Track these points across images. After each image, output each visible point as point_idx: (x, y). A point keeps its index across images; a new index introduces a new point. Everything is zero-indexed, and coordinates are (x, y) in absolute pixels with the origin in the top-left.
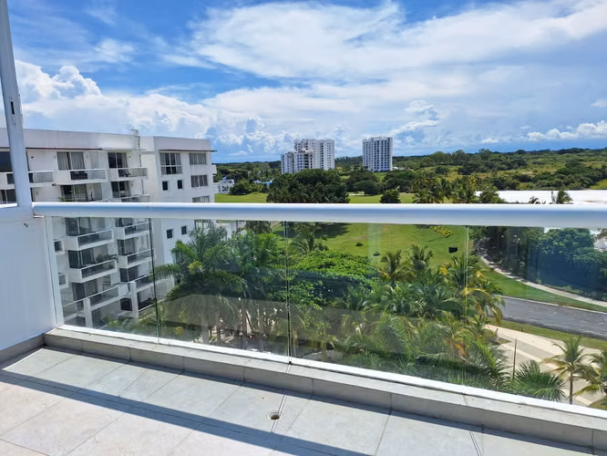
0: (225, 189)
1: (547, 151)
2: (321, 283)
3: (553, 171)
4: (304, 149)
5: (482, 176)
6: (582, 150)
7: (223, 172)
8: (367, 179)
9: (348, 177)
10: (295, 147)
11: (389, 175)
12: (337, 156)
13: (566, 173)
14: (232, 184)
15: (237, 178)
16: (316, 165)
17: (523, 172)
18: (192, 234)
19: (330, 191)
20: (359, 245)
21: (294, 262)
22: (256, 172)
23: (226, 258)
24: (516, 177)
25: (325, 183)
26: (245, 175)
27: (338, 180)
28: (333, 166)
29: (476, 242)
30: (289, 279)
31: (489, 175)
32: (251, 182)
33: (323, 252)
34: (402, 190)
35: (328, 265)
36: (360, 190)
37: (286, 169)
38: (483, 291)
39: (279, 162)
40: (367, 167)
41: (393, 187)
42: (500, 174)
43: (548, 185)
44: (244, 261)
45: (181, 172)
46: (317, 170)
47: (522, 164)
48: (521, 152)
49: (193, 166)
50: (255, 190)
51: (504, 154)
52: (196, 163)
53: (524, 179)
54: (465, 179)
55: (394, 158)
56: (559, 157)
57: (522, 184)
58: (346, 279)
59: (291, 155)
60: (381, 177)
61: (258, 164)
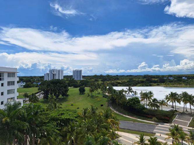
0: (22, 86)
1: (124, 76)
2: (59, 121)
3: (126, 81)
4: (53, 72)
5: (108, 82)
6: (132, 76)
7: (21, 79)
8: (74, 82)
9: (68, 82)
10: (50, 72)
11: (81, 81)
12: (64, 75)
13: (129, 82)
14: (24, 84)
15: (26, 81)
16: (57, 78)
17: (118, 81)
18: (5, 105)
19: (62, 87)
20: (72, 105)
21: (49, 114)
22: (34, 80)
23: (20, 114)
24: (117, 83)
25: (60, 84)
26: (30, 81)
27: (65, 82)
28: (63, 78)
29: (108, 103)
30: (47, 121)
31: (110, 82)
32: (32, 83)
33: (60, 109)
34: (85, 86)
35: (62, 114)
36: (72, 86)
37: (46, 79)
38: (113, 120)
39: (43, 76)
40: (74, 79)
41: (83, 85)
42: (113, 82)
43: (125, 85)
44: (28, 115)
45: (3, 80)
46: (58, 79)
47: (118, 79)
48: (117, 76)
49: (9, 78)
50: (33, 86)
51: (113, 76)
52: (10, 77)
53: (119, 83)
54: (104, 83)
55: (82, 76)
56: (127, 77)
57: (119, 85)
58: (69, 119)
59: (48, 74)
60: (79, 82)
61: (35, 77)
